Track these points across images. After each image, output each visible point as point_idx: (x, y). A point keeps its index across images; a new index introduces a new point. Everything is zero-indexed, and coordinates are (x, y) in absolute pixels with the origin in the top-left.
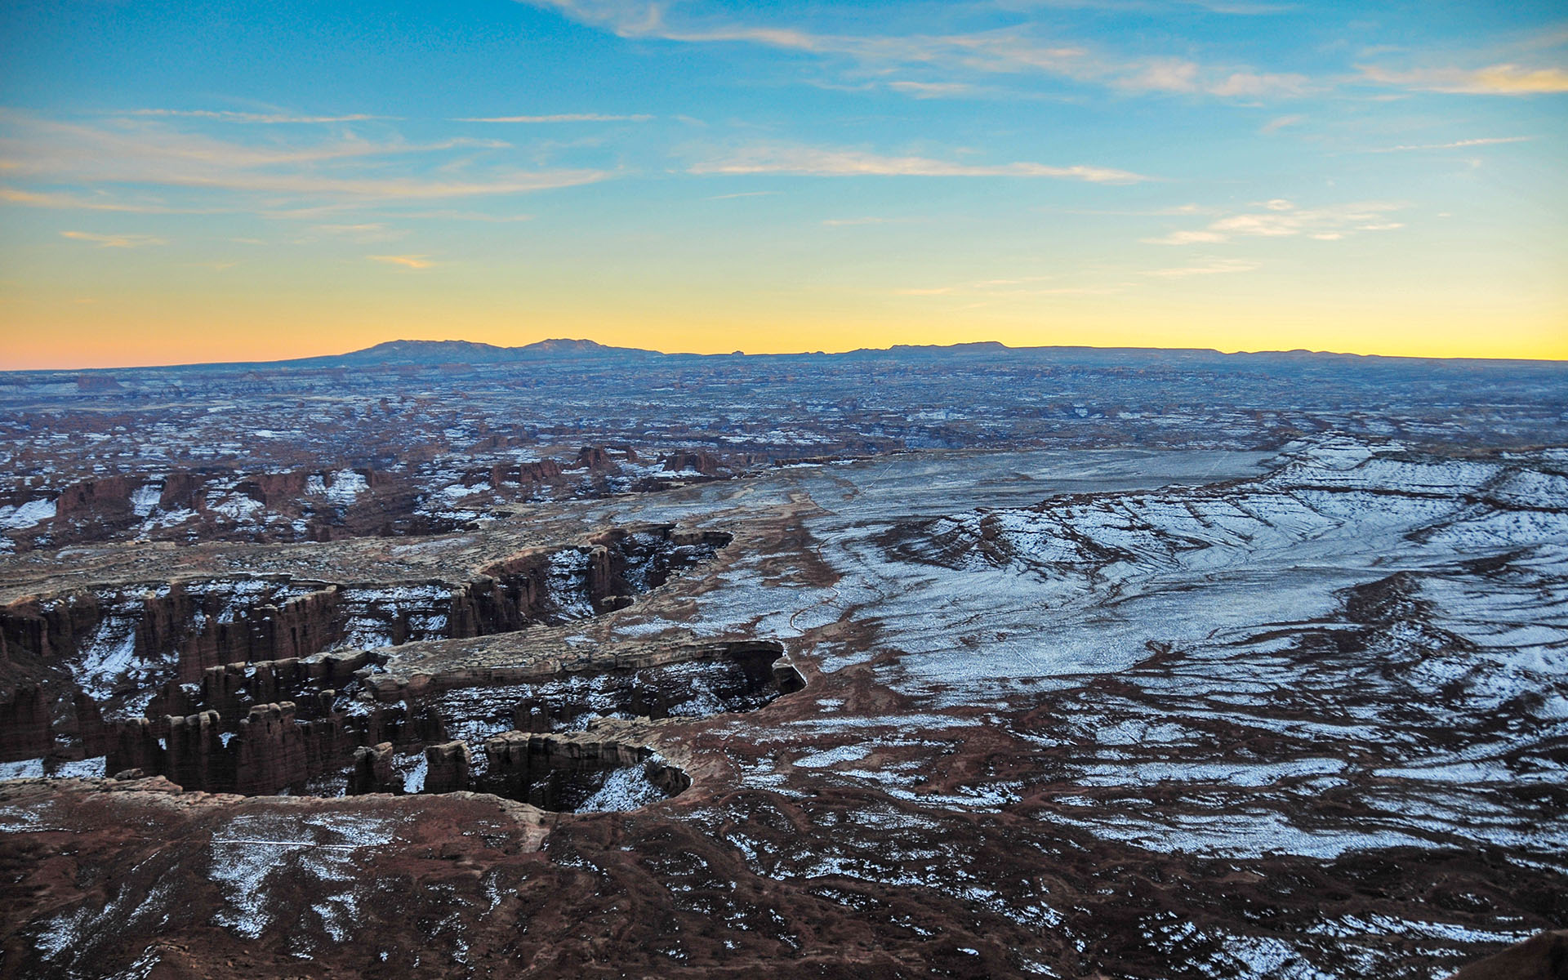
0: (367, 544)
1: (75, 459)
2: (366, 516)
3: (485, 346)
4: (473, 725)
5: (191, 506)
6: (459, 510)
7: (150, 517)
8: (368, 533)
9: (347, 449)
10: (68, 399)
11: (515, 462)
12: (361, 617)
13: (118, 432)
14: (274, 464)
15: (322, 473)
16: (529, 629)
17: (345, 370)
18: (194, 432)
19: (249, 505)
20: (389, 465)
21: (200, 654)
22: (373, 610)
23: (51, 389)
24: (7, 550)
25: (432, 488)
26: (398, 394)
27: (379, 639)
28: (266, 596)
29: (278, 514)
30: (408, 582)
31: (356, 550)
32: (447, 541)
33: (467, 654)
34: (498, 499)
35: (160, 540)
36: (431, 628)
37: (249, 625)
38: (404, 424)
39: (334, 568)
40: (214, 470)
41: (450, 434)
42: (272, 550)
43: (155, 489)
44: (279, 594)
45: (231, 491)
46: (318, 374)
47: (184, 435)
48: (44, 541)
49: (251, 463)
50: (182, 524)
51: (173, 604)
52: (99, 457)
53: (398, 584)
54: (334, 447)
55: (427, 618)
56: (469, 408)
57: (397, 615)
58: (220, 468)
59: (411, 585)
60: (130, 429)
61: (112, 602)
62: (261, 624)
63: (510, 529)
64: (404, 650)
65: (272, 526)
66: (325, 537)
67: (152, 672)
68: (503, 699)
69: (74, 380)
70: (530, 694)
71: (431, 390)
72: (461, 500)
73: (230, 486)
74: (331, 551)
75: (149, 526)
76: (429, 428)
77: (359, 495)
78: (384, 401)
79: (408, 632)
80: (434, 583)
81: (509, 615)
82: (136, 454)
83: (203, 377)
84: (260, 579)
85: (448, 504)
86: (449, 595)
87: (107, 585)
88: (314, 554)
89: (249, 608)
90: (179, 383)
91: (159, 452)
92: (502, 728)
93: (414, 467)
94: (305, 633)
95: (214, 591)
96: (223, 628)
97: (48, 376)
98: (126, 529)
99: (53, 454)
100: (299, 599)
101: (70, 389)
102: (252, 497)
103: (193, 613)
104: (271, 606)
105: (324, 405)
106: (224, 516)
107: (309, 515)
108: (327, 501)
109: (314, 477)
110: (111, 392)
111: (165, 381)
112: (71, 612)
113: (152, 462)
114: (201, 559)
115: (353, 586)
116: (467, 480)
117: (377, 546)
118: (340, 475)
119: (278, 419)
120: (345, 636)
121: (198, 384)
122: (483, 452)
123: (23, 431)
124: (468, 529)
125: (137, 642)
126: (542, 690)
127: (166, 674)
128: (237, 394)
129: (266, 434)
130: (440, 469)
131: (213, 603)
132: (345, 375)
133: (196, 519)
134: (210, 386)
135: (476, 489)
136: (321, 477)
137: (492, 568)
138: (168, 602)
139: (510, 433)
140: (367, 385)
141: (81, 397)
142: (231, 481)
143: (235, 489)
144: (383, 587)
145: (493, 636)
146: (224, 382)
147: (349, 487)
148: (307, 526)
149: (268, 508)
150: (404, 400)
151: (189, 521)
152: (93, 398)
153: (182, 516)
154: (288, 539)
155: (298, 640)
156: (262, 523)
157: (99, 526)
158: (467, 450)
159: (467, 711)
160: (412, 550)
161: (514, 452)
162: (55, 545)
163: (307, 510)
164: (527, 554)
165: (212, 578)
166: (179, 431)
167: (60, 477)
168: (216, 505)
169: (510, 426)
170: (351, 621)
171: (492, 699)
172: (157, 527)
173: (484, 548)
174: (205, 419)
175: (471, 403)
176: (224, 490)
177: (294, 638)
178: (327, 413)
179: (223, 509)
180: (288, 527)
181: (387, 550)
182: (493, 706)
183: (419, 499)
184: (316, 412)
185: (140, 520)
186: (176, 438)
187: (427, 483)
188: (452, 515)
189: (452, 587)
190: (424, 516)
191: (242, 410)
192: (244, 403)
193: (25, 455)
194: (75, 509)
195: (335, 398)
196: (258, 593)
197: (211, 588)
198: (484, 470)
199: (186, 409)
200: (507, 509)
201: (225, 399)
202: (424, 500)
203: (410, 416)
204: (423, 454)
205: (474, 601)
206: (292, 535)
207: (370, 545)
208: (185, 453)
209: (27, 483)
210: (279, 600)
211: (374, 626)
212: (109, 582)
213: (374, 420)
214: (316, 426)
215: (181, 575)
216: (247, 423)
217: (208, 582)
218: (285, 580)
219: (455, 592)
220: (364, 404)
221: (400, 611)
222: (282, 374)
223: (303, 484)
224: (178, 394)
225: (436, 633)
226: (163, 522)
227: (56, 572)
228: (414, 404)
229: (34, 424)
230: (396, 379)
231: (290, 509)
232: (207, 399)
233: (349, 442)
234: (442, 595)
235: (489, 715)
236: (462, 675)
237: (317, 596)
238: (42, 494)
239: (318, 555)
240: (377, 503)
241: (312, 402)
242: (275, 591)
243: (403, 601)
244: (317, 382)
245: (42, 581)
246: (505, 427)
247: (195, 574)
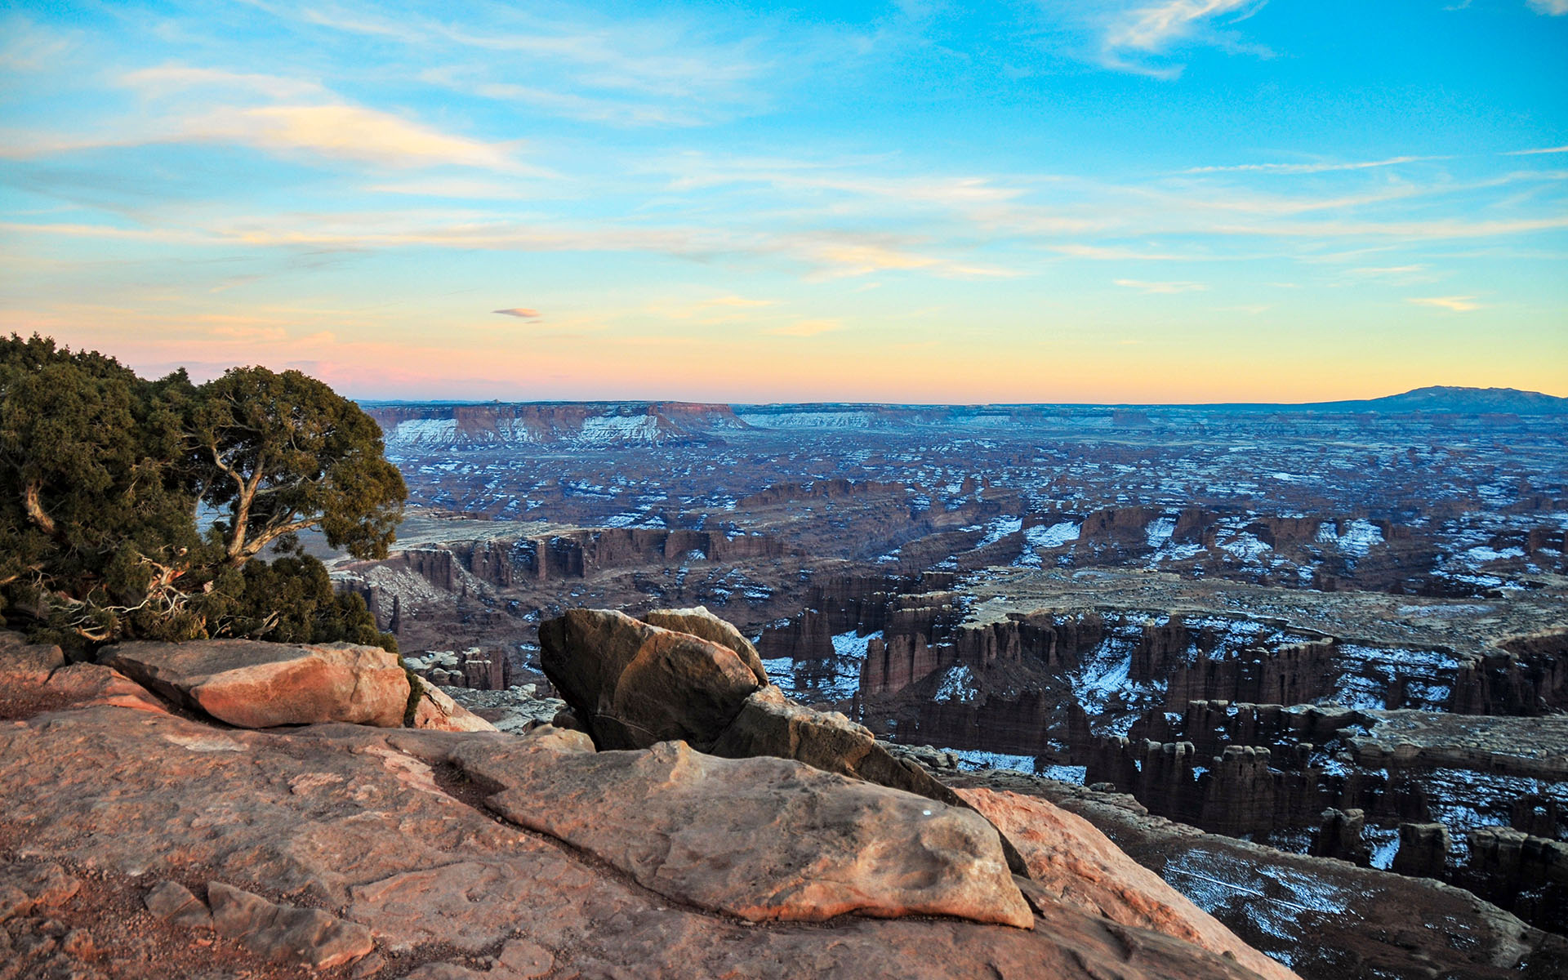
0: (1372, 599)
1: (1102, 487)
2: (1377, 570)
3: (1538, 395)
4: (1461, 811)
5: (1200, 541)
6: (1481, 575)
7: (1162, 548)
8: (1376, 588)
9: (1366, 499)
10: (1103, 432)
11: (1559, 528)
12: (1355, 674)
13: (1143, 466)
14: (1288, 508)
15: (1335, 521)
16: (1546, 718)
17: (1373, 416)
18: (1213, 470)
19: (1258, 547)
20: (1410, 519)
21: (1188, 686)
22: (1368, 669)
23: (1089, 422)
24: (1034, 565)
25: (1455, 547)
26: (1428, 444)
27: (1372, 701)
28: (1259, 638)
29: (1285, 558)
30: (1411, 645)
31: (1359, 604)
32: (1462, 607)
33: (1466, 732)
34: (1532, 567)
35: (1168, 571)
36: (1430, 698)
37: (1239, 665)
38: (1432, 476)
39: (1333, 619)
40: (1227, 509)
41: (1484, 490)
42: (1272, 593)
43: (1170, 522)
44: (1273, 639)
45: (1241, 531)
46: (1345, 418)
47: (1203, 472)
48: (1066, 561)
49: (1265, 505)
50: (1190, 558)
51: (1169, 634)
52: (1123, 487)
53: (1400, 646)
54: (1353, 496)
55: (1427, 687)
56: (1510, 464)
57: (1394, 679)
58: (1233, 507)
59: (1414, 648)
60: (1154, 463)
61: (1115, 624)
62: (1251, 666)
63: (1540, 603)
64: (1395, 716)
65: (1277, 570)
66: (1330, 587)
67: (1141, 696)
68: (1501, 790)
69: (1111, 414)
70: (1535, 790)
71: (1468, 441)
72: (1487, 564)
73: (1241, 526)
74: (1333, 602)
75: (1159, 557)
76: (1461, 482)
77: (1372, 547)
78: (1413, 450)
79: (1405, 698)
80: (1440, 650)
81: (1526, 698)
82: (1157, 488)
83: (1229, 417)
84: (1256, 621)
85: (1472, 566)
86: (1456, 666)
87: (1113, 608)
88: (1314, 602)
89: (1241, 648)
90: (1205, 422)
91: (1178, 487)
92: (1495, 821)
93: (1438, 524)
94: (1294, 682)
95: (1210, 627)
96: (1213, 665)
97: (1088, 410)
98: (1138, 558)
99: (1084, 481)
100: (1292, 646)
101: (1106, 423)
102: (1261, 539)
103: (1187, 645)
104: (1263, 650)
105: (1346, 450)
106: (1231, 555)
107: (1317, 562)
108: (1338, 549)
109: (1326, 525)
110: (1142, 427)
111: (1192, 418)
112: (1078, 628)
113: (1170, 496)
114: (1202, 594)
115: (1350, 641)
116: (1496, 543)
117: (1383, 602)
118: (1354, 524)
119: (1298, 463)
120: (1335, 692)
121: (1222, 423)
122: (1521, 514)
123: (1062, 459)
124: (1488, 596)
125: (1132, 666)
126: (1553, 789)
127: (1154, 700)
128: (1260, 434)
129: (1284, 476)
130: (1467, 528)
131: (1207, 639)
132: (1373, 421)
133: (1204, 555)
134: (1233, 426)
135: (1507, 554)
136: (1333, 525)
137: (1512, 643)
138: (1165, 631)
139: (1557, 495)
140: (1396, 433)
141: (1114, 431)
142: (1242, 520)
143: (1245, 529)
144: (1382, 647)
145: (1502, 719)
146: (1248, 422)
147: (1362, 537)
148: (1312, 574)
149: (1275, 552)
150: (1434, 451)
151: (1197, 556)
152: (1124, 432)
153: (1191, 550)
154: (1293, 584)
155: (1286, 688)
156: (1268, 566)
157: (1115, 551)
158: (1501, 510)
159: (1457, 795)
160: (1420, 611)
161: (1559, 516)
162: (1074, 565)
163: (1315, 558)
164: (1557, 633)
165: (1210, 614)
166: (1200, 467)
167: (1086, 503)
168: (1225, 543)
169: (1558, 487)
170: (1344, 677)
171: (1487, 788)
172: (1167, 558)
173: (1504, 619)
174: (1225, 458)
175: (1514, 458)
176: (1234, 529)
177: (1282, 686)
178: (1349, 459)
179: (1231, 548)
180: (1294, 573)
181: (1392, 608)
182: (1488, 795)
183: (1439, 558)
184: (1338, 457)
185: (1152, 550)
186: (1195, 475)
187: (1450, 541)
188: (1473, 579)
189: (1460, 657)
190: (1440, 577)
191: (1262, 452)
192: (1265, 445)
193: (1060, 481)
194: (1096, 534)
195: (1359, 445)
196: (1252, 634)
197: (1207, 623)
198: (1518, 533)
199: (1208, 447)
200: (1540, 579)
201: (1247, 439)
202: (1444, 559)
203: (1440, 469)
204: (1450, 510)
205: (1484, 676)
206: (1296, 581)
207: (1375, 601)
208: (1203, 490)
209: (1058, 507)
210: (1273, 645)
211: (1368, 686)
212: (1115, 605)
213: (1400, 470)
214: (1336, 472)
215: (1180, 607)
216: (1265, 465)
217: (1206, 618)
218: (1281, 625)
219: (1463, 664)
220: (1390, 453)
221: (1398, 674)
222: (1306, 417)
223: (1315, 530)
224: (1203, 432)
225: (1436, 704)
226: (1173, 555)
227: (1070, 590)
228: (1446, 456)
229: (1073, 453)
230: (1428, 427)
231: (1299, 555)
232: (1230, 439)
233: (1368, 492)
234: (1448, 664)
235: (1482, 804)
236: (1455, 754)
237: (1311, 646)
238: (1069, 517)
239: (1318, 605)
240: (1391, 558)
241: (1334, 447)
242: (1269, 635)
243: (1403, 664)
244: (1344, 427)
245: (1058, 597)
246: (1552, 487)
247: (1195, 607)
